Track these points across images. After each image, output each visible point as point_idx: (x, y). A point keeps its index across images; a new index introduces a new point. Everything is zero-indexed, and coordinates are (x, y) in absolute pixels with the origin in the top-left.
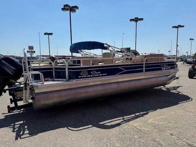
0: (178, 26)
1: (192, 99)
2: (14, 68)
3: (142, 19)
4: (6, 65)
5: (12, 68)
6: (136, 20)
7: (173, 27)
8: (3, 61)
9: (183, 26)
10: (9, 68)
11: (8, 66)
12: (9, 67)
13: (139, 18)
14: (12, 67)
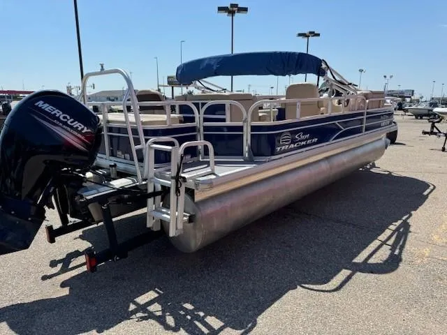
0: (311, 33)
1: (435, 187)
2: (85, 130)
3: (245, 10)
4: (58, 119)
5: (80, 129)
6: (232, 10)
7: (300, 35)
8: (40, 104)
9: (318, 35)
10: (71, 127)
11: (65, 123)
12: (68, 125)
13: (239, 6)
14: (76, 124)
